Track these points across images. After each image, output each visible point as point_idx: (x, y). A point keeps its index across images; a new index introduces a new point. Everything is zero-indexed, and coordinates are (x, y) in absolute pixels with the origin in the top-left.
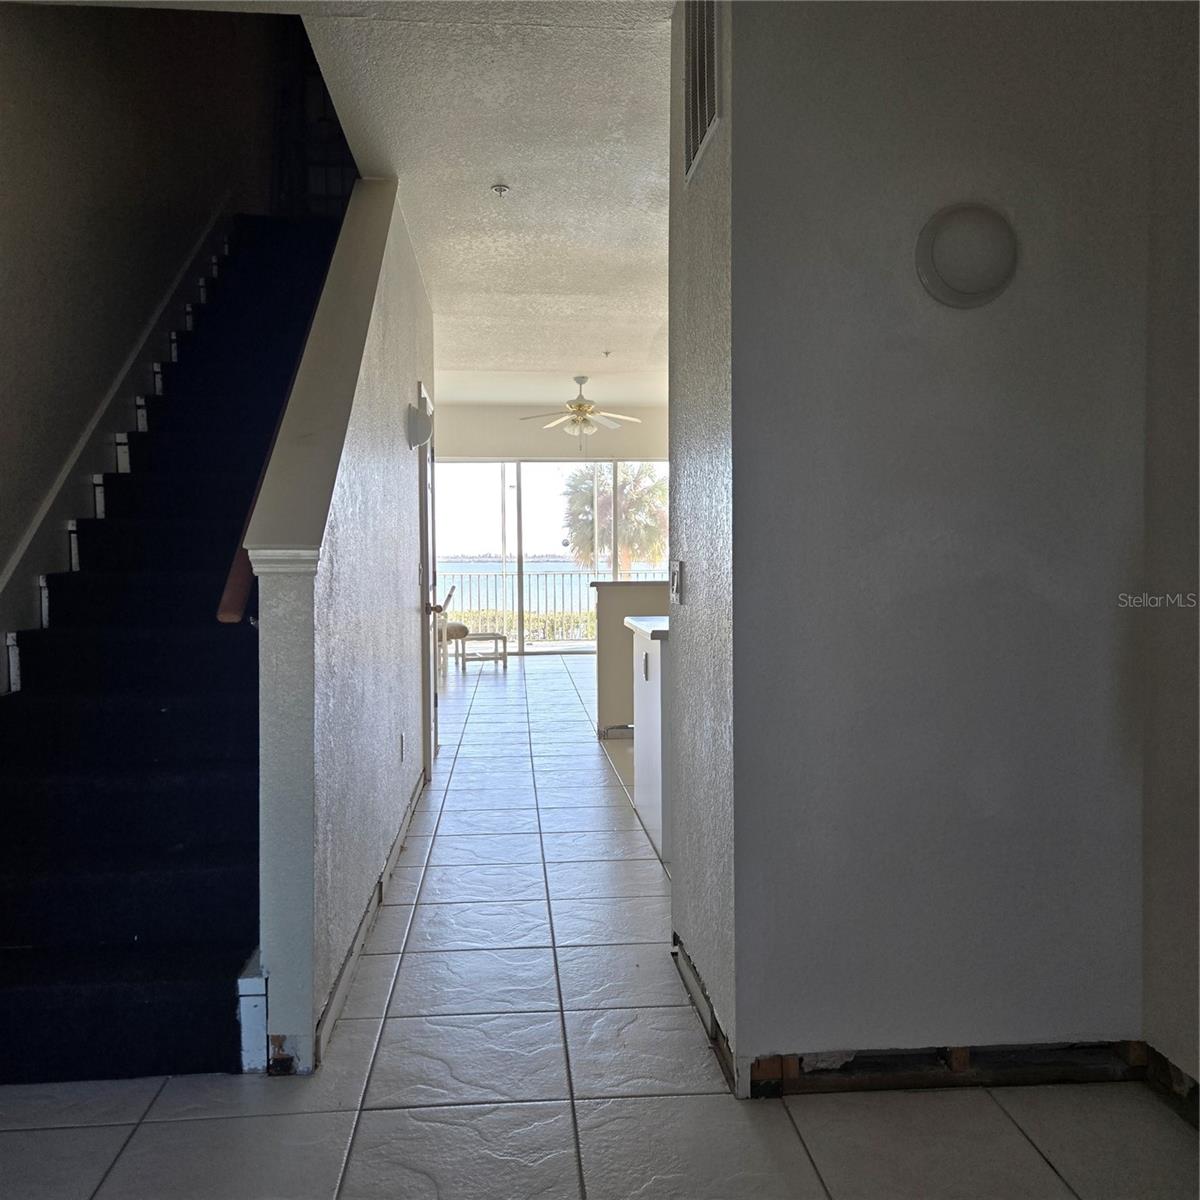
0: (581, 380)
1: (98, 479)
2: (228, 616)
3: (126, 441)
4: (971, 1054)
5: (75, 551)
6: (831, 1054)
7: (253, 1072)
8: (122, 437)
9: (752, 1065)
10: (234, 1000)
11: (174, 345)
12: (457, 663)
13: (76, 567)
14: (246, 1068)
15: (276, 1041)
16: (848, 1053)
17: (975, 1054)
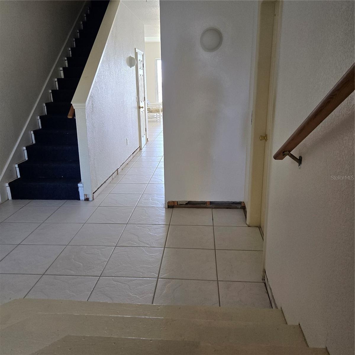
1: (56, 80)
2: (70, 117)
3: (62, 69)
4: (210, 203)
5: (52, 97)
6: (183, 201)
7: (82, 200)
8: (61, 69)
9: (168, 203)
10: (78, 188)
11: (74, 42)
13: (52, 101)
14: (81, 199)
15: (86, 195)
16: (186, 201)
17: (211, 203)
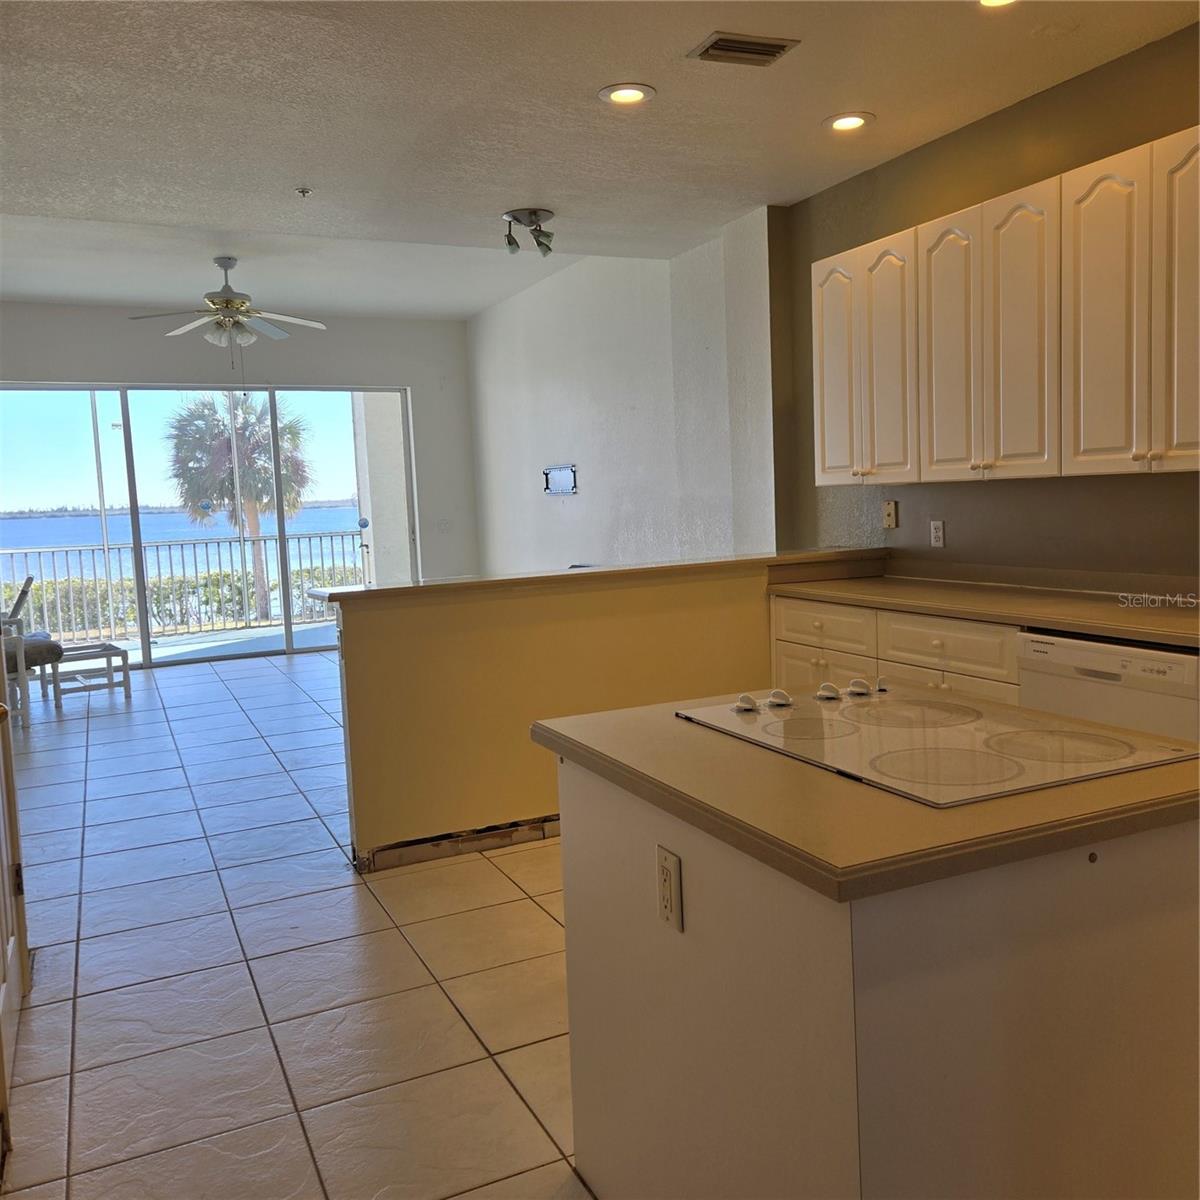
0: (226, 263)
12: (45, 695)
